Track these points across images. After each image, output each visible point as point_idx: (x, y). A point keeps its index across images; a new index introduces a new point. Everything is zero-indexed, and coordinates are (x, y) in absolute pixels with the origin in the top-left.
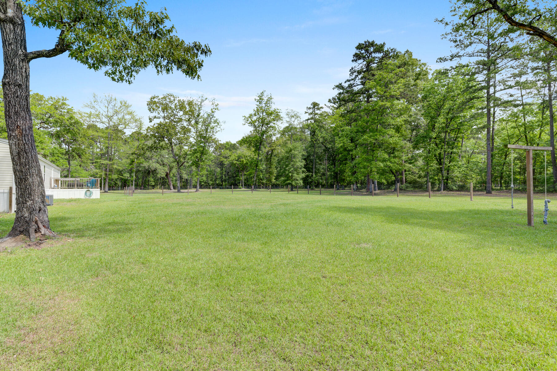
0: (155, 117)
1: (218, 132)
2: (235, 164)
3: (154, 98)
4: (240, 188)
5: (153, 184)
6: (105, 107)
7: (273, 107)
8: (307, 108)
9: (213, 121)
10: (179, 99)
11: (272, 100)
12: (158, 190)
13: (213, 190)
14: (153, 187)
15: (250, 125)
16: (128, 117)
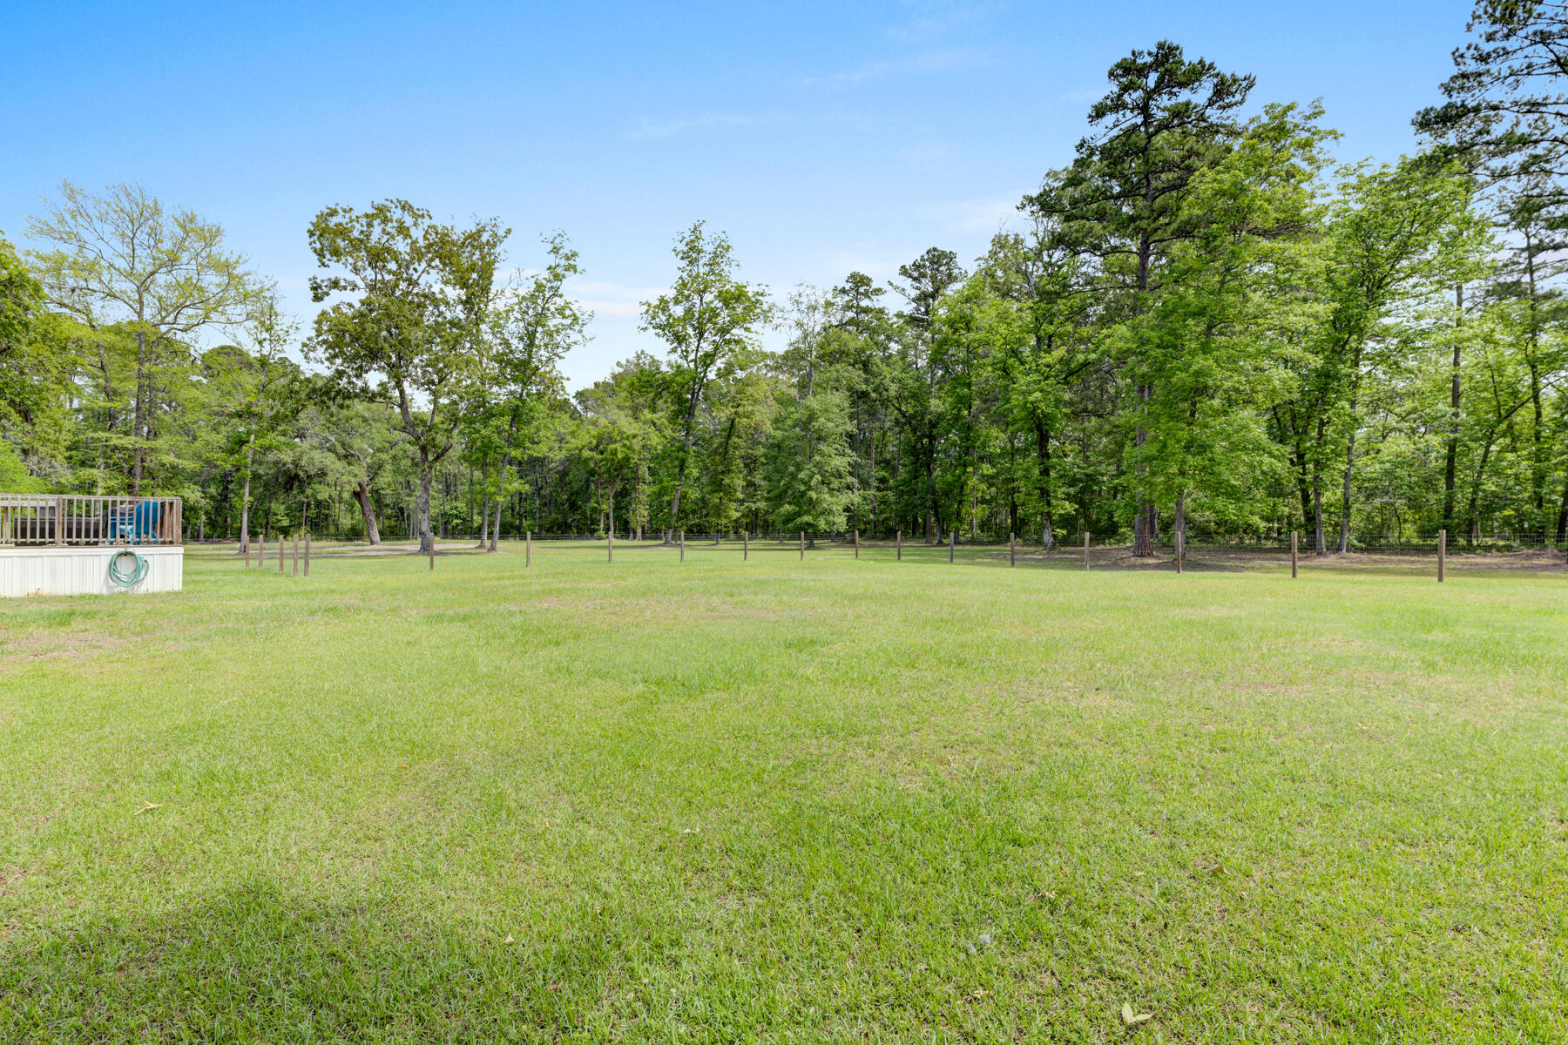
0: (335, 284)
1: (574, 348)
2: (586, 460)
3: (333, 213)
4: (600, 538)
5: (285, 522)
6: (123, 236)
7: (736, 276)
8: (835, 289)
9: (552, 308)
10: (433, 222)
11: (730, 254)
12: (300, 541)
13: (536, 546)
14: (285, 532)
15: (661, 332)
16: (212, 281)
